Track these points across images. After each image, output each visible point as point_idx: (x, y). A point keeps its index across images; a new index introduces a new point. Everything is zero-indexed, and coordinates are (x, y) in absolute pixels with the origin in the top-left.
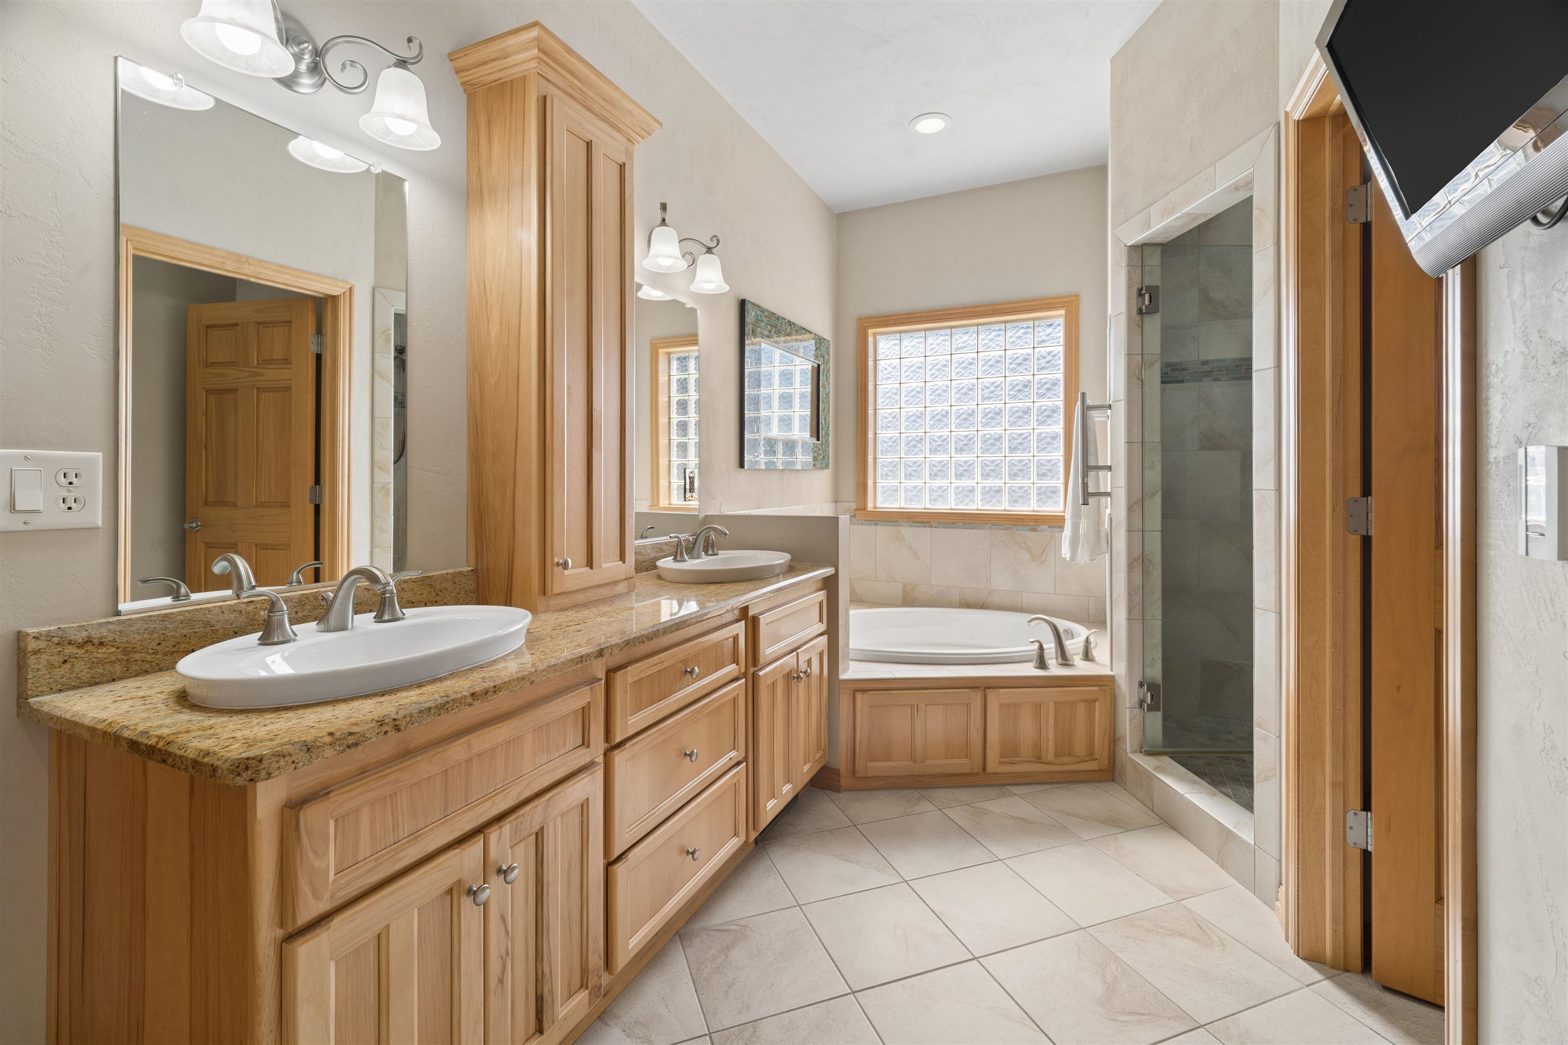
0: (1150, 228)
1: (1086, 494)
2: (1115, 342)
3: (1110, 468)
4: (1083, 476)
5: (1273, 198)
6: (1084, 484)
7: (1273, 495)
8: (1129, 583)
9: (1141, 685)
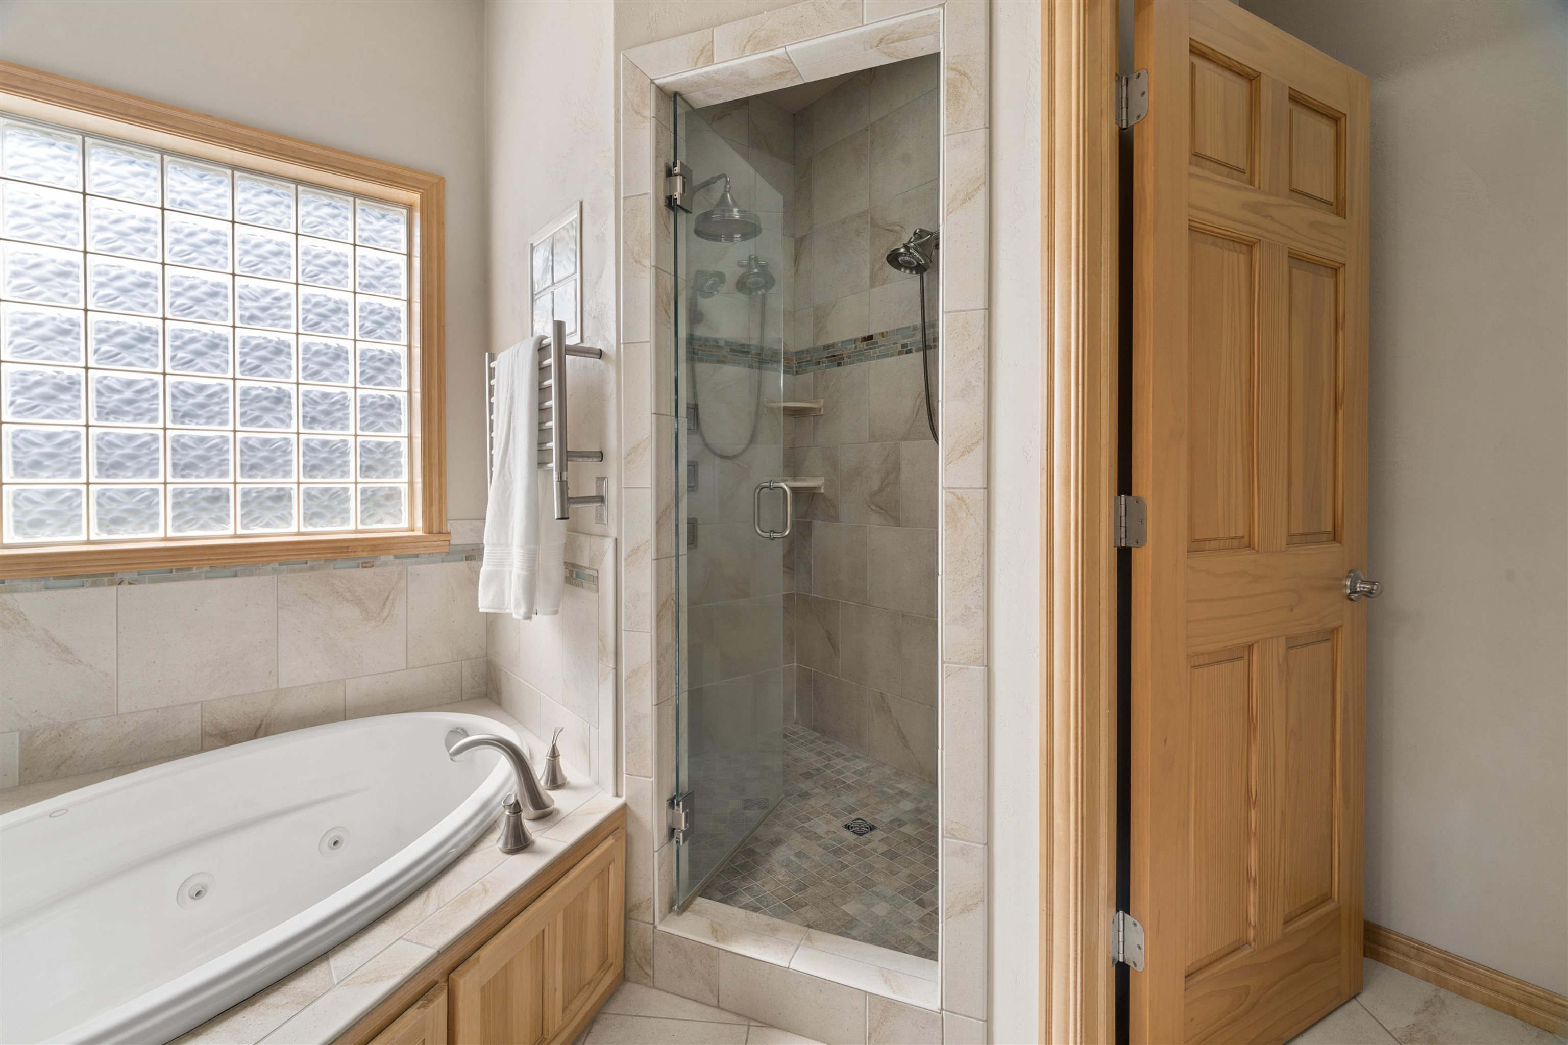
0: (710, 61)
1: (566, 500)
2: (625, 243)
3: (601, 456)
4: (562, 468)
5: (982, 58)
6: (563, 483)
7: (980, 495)
8: (658, 645)
9: (672, 803)
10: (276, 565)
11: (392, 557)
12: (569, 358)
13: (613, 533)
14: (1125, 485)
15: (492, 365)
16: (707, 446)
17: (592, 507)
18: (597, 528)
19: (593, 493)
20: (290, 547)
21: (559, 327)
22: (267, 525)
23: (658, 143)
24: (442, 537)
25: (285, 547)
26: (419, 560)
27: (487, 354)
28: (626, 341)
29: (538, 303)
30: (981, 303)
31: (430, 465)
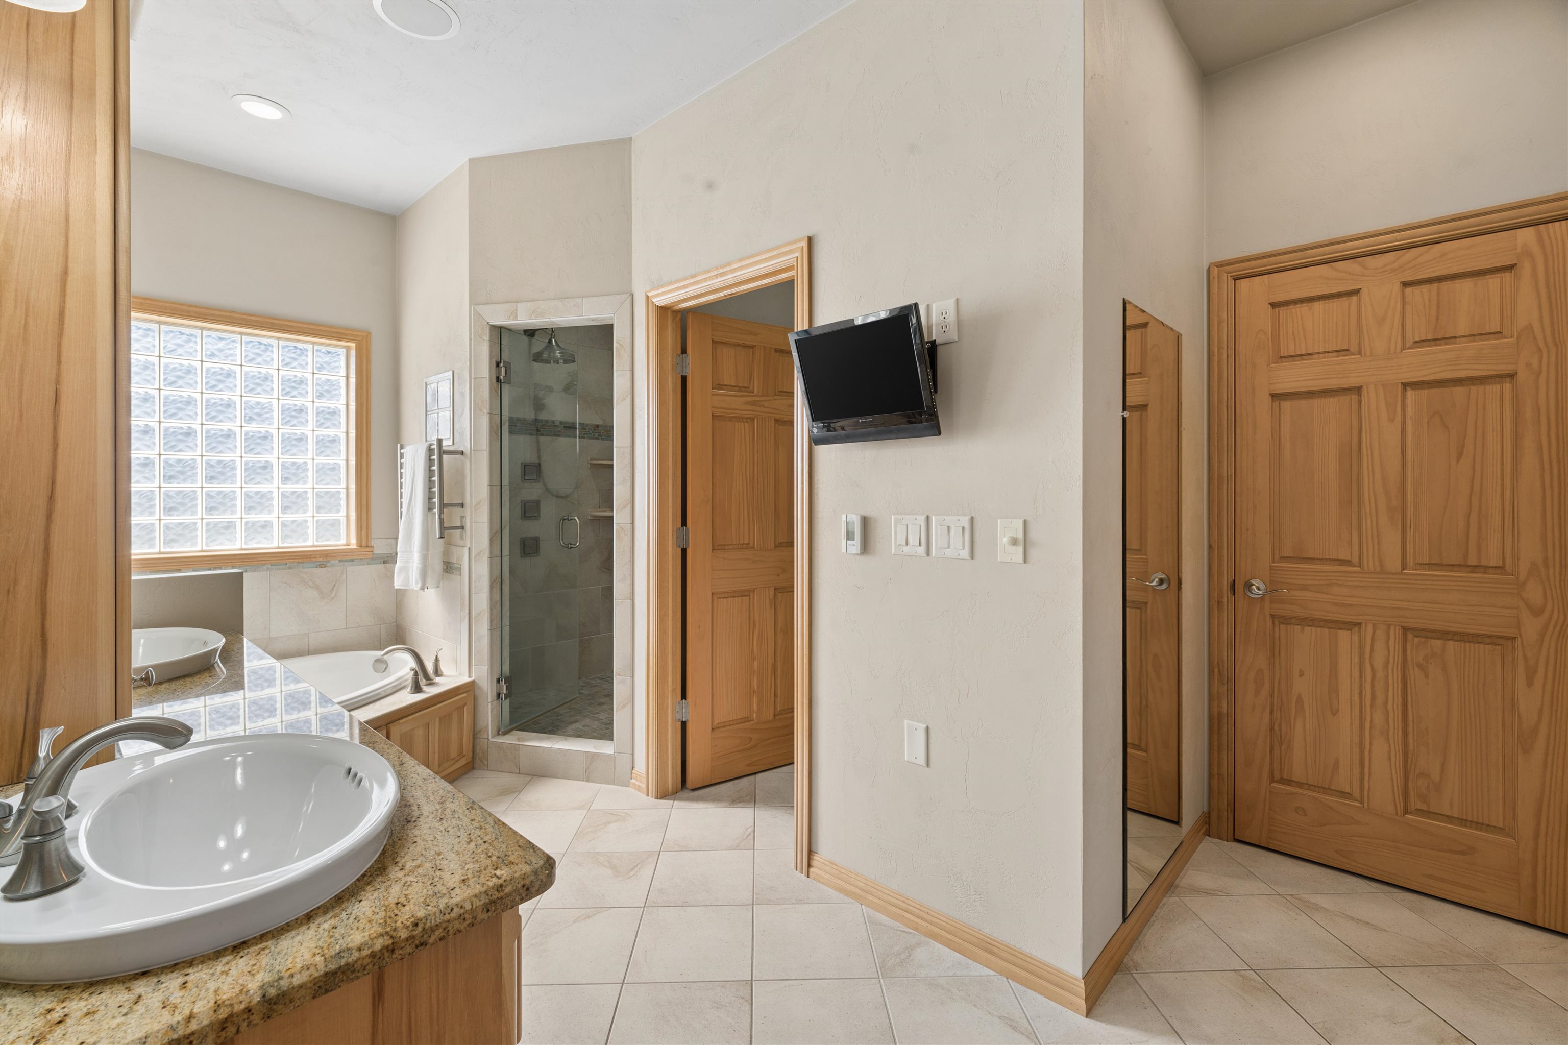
0: (516, 319)
1: (443, 528)
2: (474, 400)
3: (462, 505)
4: (441, 512)
5: (629, 340)
6: (441, 520)
7: (629, 526)
8: (491, 600)
9: (499, 681)
10: (269, 566)
11: (337, 561)
12: (445, 457)
13: (468, 545)
14: (684, 523)
15: (402, 461)
16: (547, 490)
17: (459, 531)
18: (460, 542)
19: (459, 524)
20: (277, 555)
21: (440, 441)
22: (258, 543)
23: (491, 352)
24: (368, 549)
25: (274, 555)
26: (354, 563)
27: (399, 445)
28: (475, 450)
29: (429, 417)
30: (629, 444)
31: (361, 506)
